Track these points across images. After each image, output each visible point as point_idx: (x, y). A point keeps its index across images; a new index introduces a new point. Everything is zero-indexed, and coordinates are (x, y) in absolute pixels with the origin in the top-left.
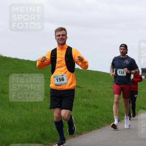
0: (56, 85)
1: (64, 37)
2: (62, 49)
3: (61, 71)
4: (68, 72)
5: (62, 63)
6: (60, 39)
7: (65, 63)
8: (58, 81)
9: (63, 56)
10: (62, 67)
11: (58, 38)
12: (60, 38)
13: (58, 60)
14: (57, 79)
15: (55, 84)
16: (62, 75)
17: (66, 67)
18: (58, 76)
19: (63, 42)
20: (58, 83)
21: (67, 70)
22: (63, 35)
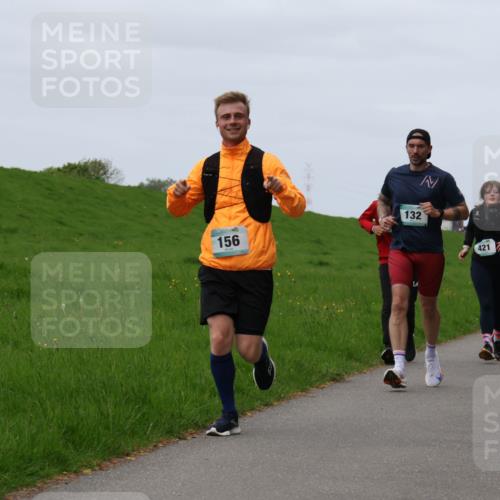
0: (218, 256)
1: (241, 121)
2: (233, 153)
3: (230, 218)
4: (251, 220)
5: (234, 195)
6: (229, 127)
7: (240, 194)
8: (221, 246)
9: (237, 174)
10: (232, 205)
11: (223, 122)
12: (231, 125)
13: (222, 184)
14: (220, 239)
15: (215, 254)
16: (235, 230)
17: (244, 206)
18: (222, 232)
19: (237, 136)
20: (224, 250)
21: (247, 214)
22: (238, 116)
